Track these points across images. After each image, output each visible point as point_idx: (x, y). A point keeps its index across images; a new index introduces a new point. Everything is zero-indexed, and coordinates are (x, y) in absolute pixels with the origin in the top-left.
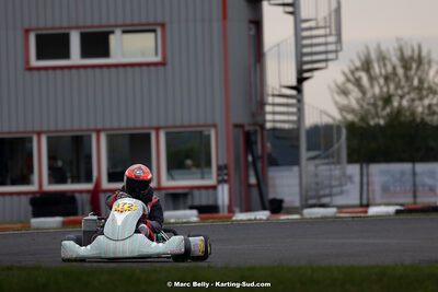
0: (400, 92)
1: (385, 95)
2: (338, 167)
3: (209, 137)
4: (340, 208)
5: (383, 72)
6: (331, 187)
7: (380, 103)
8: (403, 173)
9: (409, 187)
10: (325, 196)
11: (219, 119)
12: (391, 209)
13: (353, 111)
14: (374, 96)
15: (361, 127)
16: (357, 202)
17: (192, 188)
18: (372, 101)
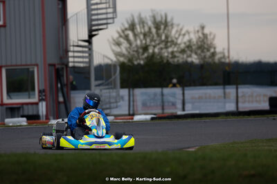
0: (153, 43)
1: (144, 46)
2: (115, 90)
3: (33, 72)
4: (116, 116)
5: (143, 31)
6: (110, 103)
7: (141, 51)
8: (155, 95)
9: (159, 102)
10: (107, 109)
11: (40, 61)
12: (149, 117)
13: (123, 55)
14: (137, 46)
15: (129, 66)
16: (127, 113)
17: (23, 104)
18: (135, 49)
